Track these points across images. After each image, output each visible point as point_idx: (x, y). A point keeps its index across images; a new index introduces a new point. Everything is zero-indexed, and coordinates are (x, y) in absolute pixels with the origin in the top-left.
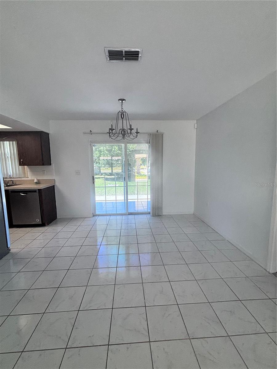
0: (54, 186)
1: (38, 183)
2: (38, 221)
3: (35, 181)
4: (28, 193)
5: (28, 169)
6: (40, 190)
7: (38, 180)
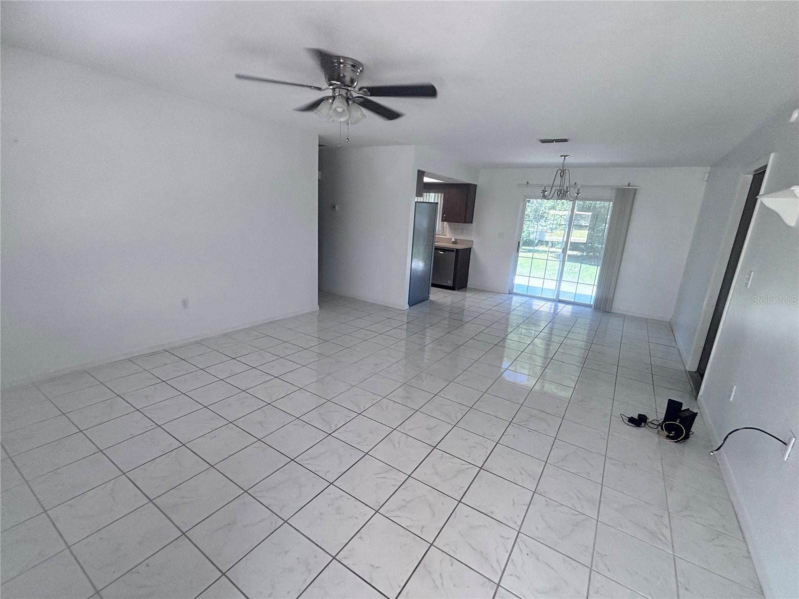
0: (471, 248)
1: (455, 243)
2: (450, 283)
3: (453, 240)
4: (446, 252)
5: (448, 226)
6: (457, 250)
7: (456, 239)
